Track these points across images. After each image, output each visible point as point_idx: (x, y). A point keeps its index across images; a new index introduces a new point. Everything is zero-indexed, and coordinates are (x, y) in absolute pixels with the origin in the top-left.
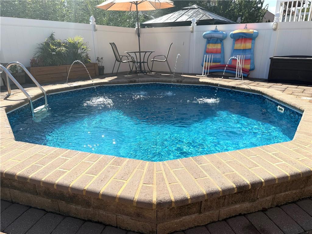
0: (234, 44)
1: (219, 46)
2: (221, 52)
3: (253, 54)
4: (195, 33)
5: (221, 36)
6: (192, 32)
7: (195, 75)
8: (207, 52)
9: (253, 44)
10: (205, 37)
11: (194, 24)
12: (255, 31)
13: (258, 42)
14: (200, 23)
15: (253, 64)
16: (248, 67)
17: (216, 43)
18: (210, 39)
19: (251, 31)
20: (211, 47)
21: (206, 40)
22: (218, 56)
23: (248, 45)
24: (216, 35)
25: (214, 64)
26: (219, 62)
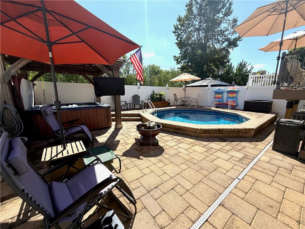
0: (228, 95)
1: (221, 96)
2: (222, 98)
3: (237, 99)
4: (210, 90)
5: (222, 91)
6: (208, 89)
7: (210, 107)
8: (215, 98)
9: (237, 95)
10: (214, 92)
11: (209, 86)
12: (237, 89)
13: (239, 94)
14: (212, 86)
15: (237, 103)
16: (235, 104)
17: (219, 94)
18: (216, 93)
19: (236, 89)
20: (217, 96)
21: (215, 93)
22: (220, 100)
23: (235, 95)
24: (219, 91)
25: (219, 103)
26: (221, 102)
